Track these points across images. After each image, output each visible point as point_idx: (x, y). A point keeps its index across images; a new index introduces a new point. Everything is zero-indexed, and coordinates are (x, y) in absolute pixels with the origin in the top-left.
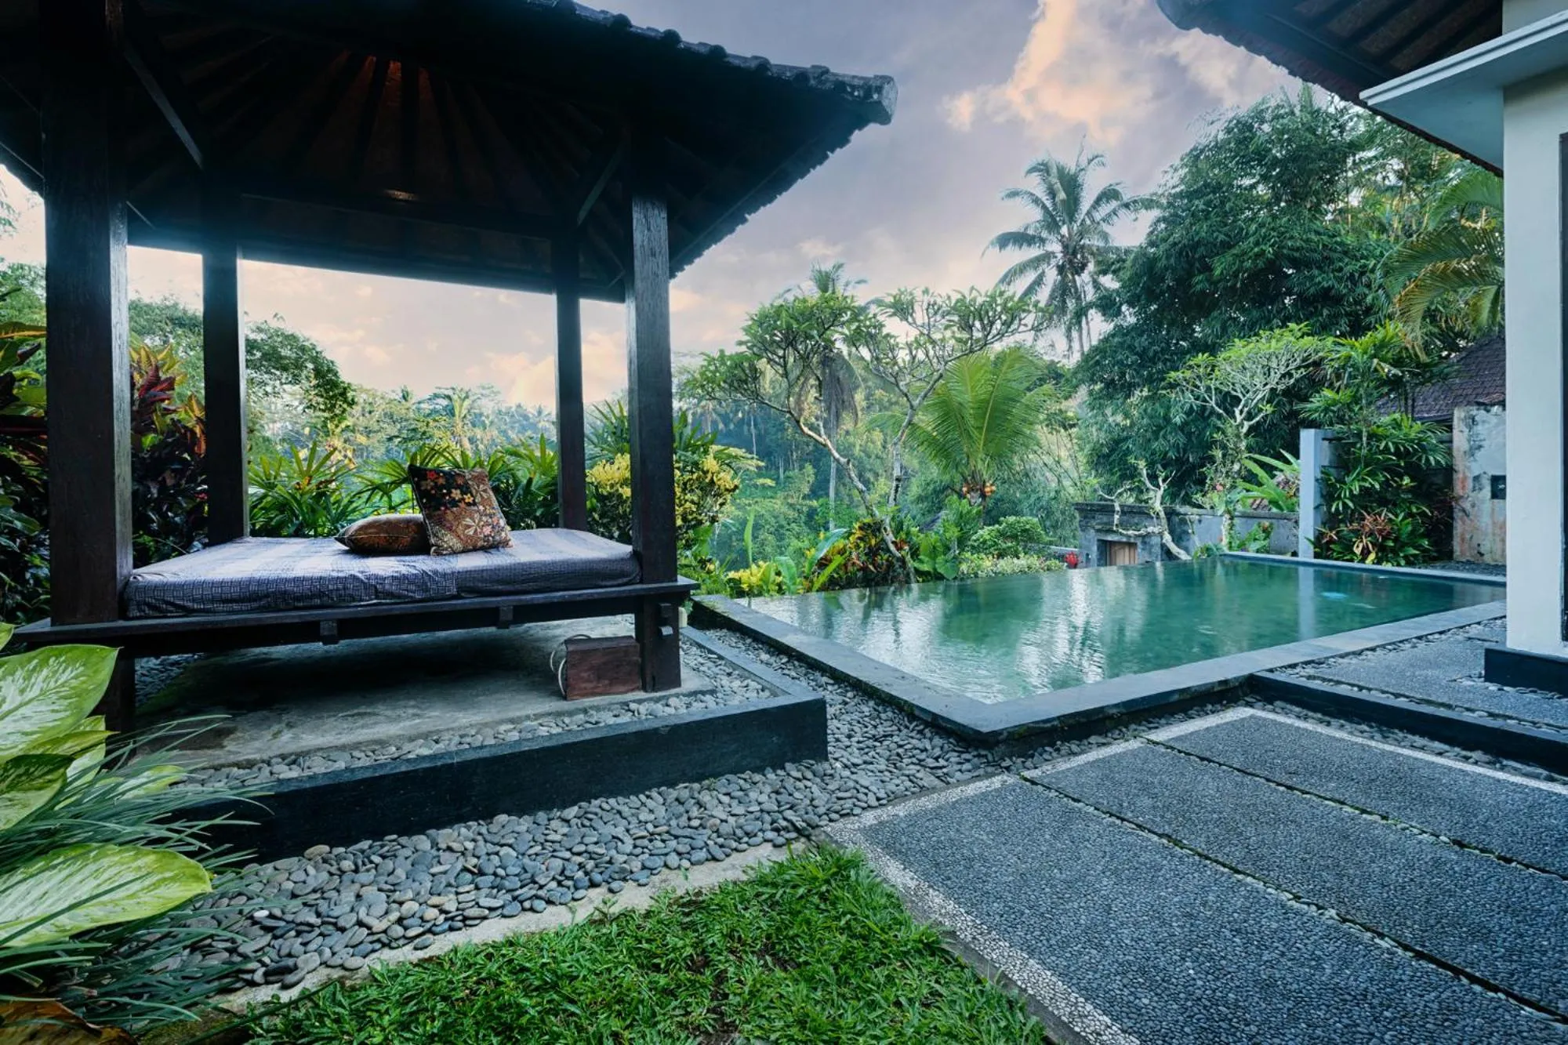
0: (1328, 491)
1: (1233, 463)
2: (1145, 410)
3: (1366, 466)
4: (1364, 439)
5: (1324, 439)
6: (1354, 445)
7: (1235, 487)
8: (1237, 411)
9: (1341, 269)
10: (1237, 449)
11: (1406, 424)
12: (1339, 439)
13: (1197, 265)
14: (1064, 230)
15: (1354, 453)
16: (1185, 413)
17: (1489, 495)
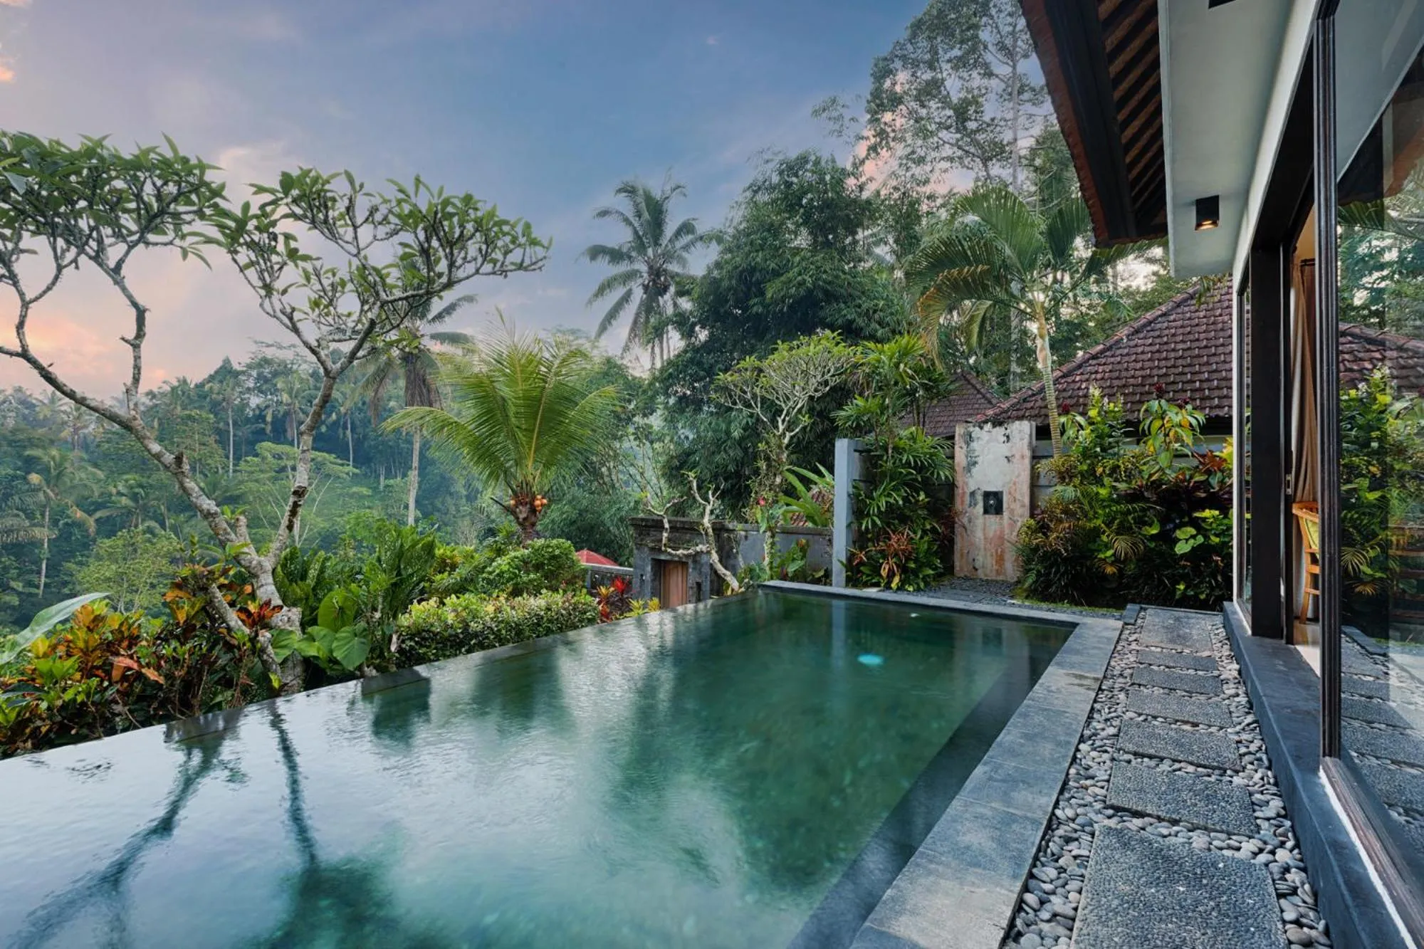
0: (858, 510)
1: (775, 475)
2: (710, 424)
3: (892, 480)
4: (890, 451)
5: (855, 451)
6: (880, 457)
7: (777, 502)
8: (780, 420)
9: (860, 306)
10: (780, 463)
11: (921, 437)
12: (869, 451)
13: (754, 289)
14: (650, 252)
15: (881, 466)
16: (743, 429)
17: (981, 510)
